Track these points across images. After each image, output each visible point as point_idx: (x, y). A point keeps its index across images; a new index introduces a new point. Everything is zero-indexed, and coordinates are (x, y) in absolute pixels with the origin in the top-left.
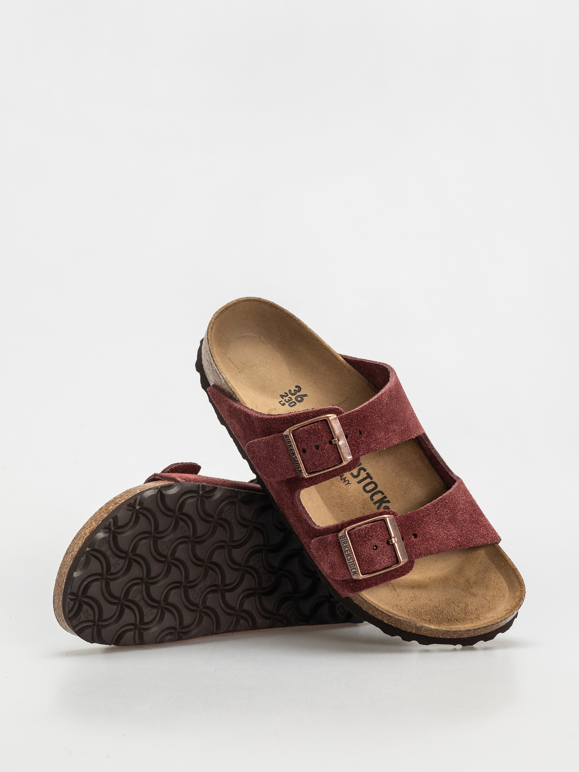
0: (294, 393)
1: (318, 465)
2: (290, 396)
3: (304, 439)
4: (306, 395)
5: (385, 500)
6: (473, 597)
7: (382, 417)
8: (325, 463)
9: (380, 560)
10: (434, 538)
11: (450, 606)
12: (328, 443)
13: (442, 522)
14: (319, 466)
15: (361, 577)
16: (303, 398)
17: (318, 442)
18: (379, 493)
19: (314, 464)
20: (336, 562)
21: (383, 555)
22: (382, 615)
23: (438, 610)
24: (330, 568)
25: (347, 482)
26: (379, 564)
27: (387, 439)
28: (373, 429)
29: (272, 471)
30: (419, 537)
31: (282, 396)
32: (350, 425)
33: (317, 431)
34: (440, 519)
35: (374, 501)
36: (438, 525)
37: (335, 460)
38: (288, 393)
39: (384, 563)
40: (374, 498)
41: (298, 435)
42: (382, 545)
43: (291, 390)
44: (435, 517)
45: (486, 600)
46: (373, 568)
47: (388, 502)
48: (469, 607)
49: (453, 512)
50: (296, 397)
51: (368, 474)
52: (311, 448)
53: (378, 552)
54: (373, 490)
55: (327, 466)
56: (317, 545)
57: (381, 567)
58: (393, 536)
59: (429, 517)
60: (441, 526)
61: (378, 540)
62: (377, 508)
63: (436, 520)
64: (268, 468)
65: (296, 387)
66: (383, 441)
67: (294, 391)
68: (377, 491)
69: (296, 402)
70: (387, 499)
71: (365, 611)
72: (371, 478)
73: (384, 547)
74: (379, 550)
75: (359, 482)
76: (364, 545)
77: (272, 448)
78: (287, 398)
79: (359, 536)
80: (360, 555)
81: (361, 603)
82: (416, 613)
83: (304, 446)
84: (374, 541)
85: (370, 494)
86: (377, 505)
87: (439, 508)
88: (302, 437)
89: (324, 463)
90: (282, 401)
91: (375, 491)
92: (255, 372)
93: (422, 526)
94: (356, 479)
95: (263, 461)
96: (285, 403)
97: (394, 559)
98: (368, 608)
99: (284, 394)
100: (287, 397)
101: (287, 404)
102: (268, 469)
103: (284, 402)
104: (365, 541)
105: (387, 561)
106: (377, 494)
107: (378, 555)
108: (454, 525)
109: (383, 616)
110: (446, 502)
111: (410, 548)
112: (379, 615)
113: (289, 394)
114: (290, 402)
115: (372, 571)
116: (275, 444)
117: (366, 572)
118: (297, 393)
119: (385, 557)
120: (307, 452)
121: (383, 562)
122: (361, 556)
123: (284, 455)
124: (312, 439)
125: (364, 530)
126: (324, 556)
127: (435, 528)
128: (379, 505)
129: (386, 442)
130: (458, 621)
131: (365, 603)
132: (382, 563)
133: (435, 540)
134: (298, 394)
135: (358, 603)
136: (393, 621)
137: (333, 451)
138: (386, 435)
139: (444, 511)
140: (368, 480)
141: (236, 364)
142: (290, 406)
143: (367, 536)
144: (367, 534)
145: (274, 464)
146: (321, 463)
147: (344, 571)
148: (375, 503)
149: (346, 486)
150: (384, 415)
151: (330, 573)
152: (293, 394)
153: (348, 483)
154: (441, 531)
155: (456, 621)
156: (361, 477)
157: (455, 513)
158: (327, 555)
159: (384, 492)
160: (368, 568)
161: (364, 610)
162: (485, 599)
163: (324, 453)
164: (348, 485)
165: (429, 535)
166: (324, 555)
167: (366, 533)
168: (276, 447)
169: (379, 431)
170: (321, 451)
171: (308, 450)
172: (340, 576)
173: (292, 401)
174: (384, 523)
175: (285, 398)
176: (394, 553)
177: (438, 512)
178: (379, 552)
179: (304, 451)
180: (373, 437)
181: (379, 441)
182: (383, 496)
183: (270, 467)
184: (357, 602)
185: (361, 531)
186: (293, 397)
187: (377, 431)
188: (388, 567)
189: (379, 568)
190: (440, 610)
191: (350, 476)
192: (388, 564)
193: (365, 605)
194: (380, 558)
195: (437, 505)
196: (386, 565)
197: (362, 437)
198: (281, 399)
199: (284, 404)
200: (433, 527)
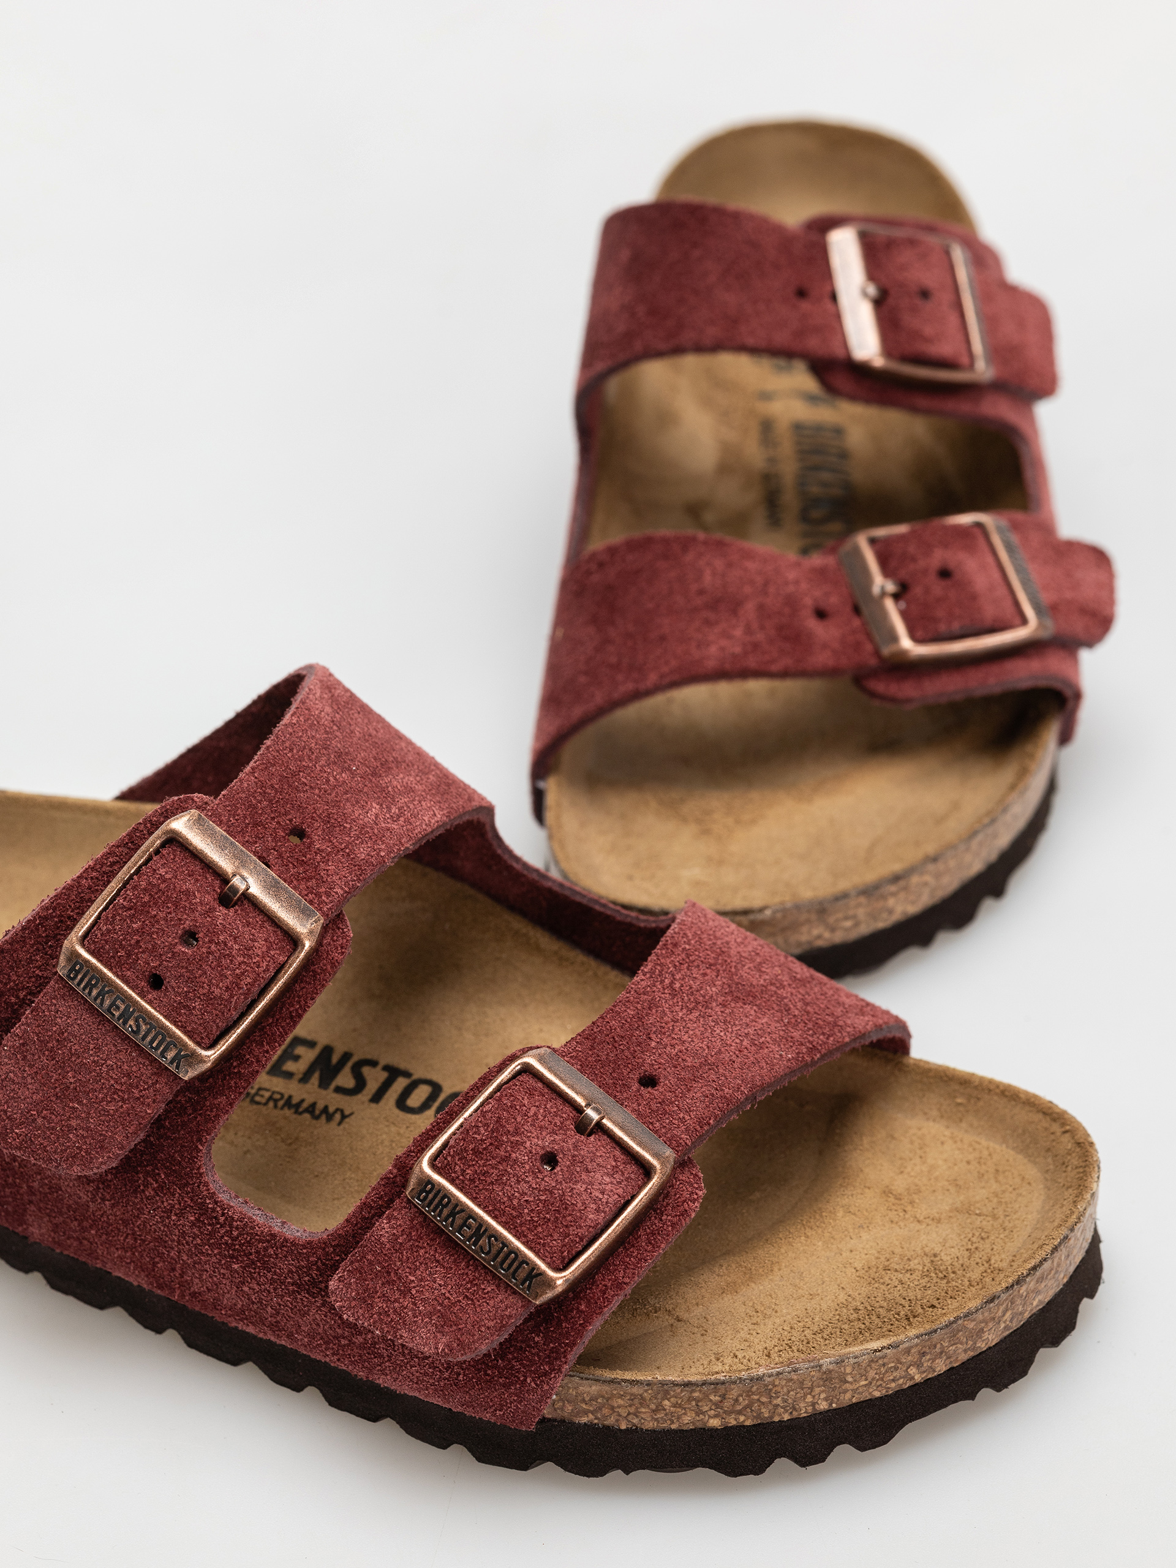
1: (226, 996)
3: (133, 942)
6: (937, 1227)
7: (345, 762)
8: (243, 974)
9: (586, 1190)
10: (711, 1060)
11: (883, 1283)
12: (216, 906)
13: (707, 1007)
14: (232, 996)
15: (561, 1279)
17: (186, 919)
19: (209, 998)
20: (447, 1295)
21: (588, 1171)
22: (690, 1400)
23: (856, 1310)
24: (440, 1329)
25: (338, 1116)
26: (594, 1206)
27: (399, 816)
28: (337, 804)
29: (88, 1129)
30: (666, 1077)
32: (256, 825)
33: (163, 886)
34: (697, 1003)
36: (702, 1019)
37: (269, 949)
39: (606, 1196)
41: (106, 941)
42: (567, 1142)
44: (678, 1002)
45: (979, 1215)
46: (581, 1227)
48: (944, 1258)
49: (724, 971)
51: (386, 1068)
52: (174, 953)
53: (565, 1169)
54: (432, 1098)
55: (255, 980)
56: (354, 1286)
57: (605, 1212)
58: (583, 1104)
59: (657, 1011)
60: (713, 1021)
61: (544, 1133)
63: (684, 1011)
64: (70, 1129)
66: (389, 825)
71: (627, 1430)
72: (407, 1074)
73: (575, 1147)
74: (564, 1162)
75: (377, 1098)
76: (510, 1174)
77: (46, 1053)
79: (476, 1152)
80: (515, 1214)
81: (600, 1409)
82: (793, 1351)
83: (148, 962)
84: (539, 1141)
87: (673, 975)
88: (124, 939)
89: (238, 977)
93: (653, 1044)
94: (360, 1096)
95: (39, 1121)
97: (631, 1169)
98: (632, 1410)
102: (71, 1136)
104: (506, 1159)
105: (612, 1183)
107: (571, 1178)
108: (752, 1003)
109: (697, 1400)
110: (684, 949)
111: (658, 1120)
112: (680, 1406)
115: (581, 1239)
116: (47, 1030)
117: (565, 1254)
119: (598, 1176)
120: (170, 981)
121: (602, 1193)
122: (521, 1215)
123: (98, 1049)
124: (158, 922)
125: (480, 1125)
126: (396, 1305)
127: (699, 1033)
129: (403, 826)
130: (937, 1305)
131: (613, 1395)
132: (601, 1196)
133: (720, 1064)
135: (591, 1416)
136: (736, 1400)
137: (248, 924)
138: (389, 809)
139: (695, 978)
140: (401, 1083)
143: (505, 1138)
144: (498, 1131)
145: (80, 1103)
146: (232, 983)
147: (491, 1303)
149: (342, 1127)
150: (347, 754)
151: (447, 1345)
153: (344, 1117)
154: (722, 1034)
155: (931, 1309)
156: (372, 1086)
158: (406, 1292)
160: (565, 1237)
161: (623, 1427)
162: (977, 1214)
163: (226, 945)
164: (347, 1120)
165: (694, 1059)
166: (396, 1301)
167: (493, 1131)
168: (58, 1041)
169: (357, 802)
170: (210, 942)
171: (167, 967)
172: (488, 1328)
174: (532, 1082)
176: (618, 1153)
178: (568, 1167)
179: (156, 982)
180: (348, 826)
181: (376, 831)
183: (74, 1123)
184: (586, 1412)
185: (475, 1133)
187: (353, 805)
188: (627, 1203)
189: (601, 1218)
190: (861, 1308)
191: (338, 1097)
192: (620, 1191)
193: (620, 1402)
194: (584, 1186)
195: (659, 968)
196: (616, 1196)
197: (312, 843)
200: (691, 1032)
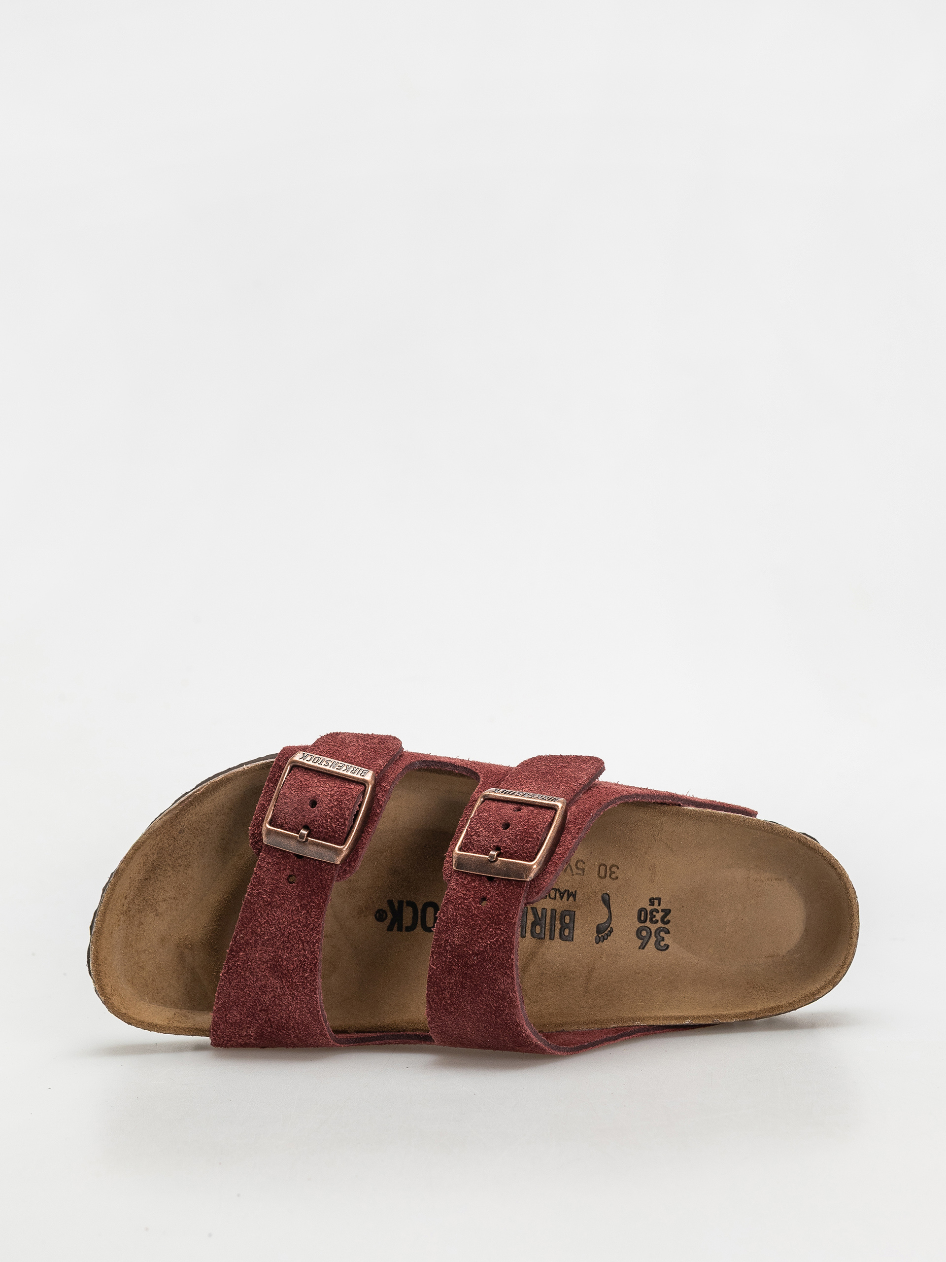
0: (659, 935)
2: (660, 924)
4: (642, 947)
5: (396, 925)
10: (269, 909)
16: (642, 939)
18: (413, 923)
21: (296, 809)
26: (287, 796)
30: (284, 885)
31: (667, 912)
35: (405, 904)
38: (666, 926)
40: (410, 909)
43: (668, 935)
44: (297, 935)
47: (390, 929)
50: (651, 932)
53: (304, 803)
57: (282, 796)
60: (278, 935)
62: (392, 900)
65: (667, 947)
67: (663, 938)
68: (416, 924)
69: (643, 924)
70: (395, 928)
73: (304, 816)
78: (658, 916)
85: (420, 907)
86: (396, 905)
90: (659, 905)
91: (419, 920)
92: (733, 902)
93: (297, 901)
96: (652, 907)
97: (279, 820)
99: (668, 918)
100: (661, 918)
101: (649, 908)
103: (656, 907)
105: (284, 811)
106: (413, 918)
107: (301, 802)
108: (267, 962)
111: (279, 858)
113: (663, 925)
114: (649, 916)
118: (655, 939)
119: (290, 810)
121: (285, 803)
122: (318, 779)
127: (281, 921)
128: (394, 906)
133: (265, 909)
134: (653, 939)
141: (765, 882)
142: (642, 911)
148: (401, 903)
152: (658, 931)
154: (271, 929)
157: (283, 980)
159: (408, 933)
160: (296, 779)
165: (277, 903)
173: (648, 919)
175: (661, 914)
177: (301, 946)
182: (404, 925)
186: (653, 927)
189: (282, 793)
192: (279, 808)
198: (663, 906)
199: (652, 901)
